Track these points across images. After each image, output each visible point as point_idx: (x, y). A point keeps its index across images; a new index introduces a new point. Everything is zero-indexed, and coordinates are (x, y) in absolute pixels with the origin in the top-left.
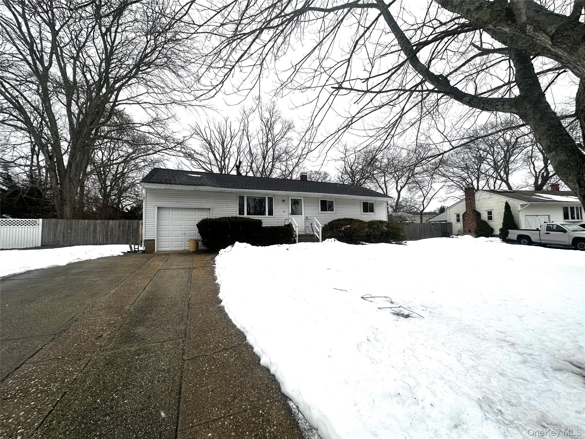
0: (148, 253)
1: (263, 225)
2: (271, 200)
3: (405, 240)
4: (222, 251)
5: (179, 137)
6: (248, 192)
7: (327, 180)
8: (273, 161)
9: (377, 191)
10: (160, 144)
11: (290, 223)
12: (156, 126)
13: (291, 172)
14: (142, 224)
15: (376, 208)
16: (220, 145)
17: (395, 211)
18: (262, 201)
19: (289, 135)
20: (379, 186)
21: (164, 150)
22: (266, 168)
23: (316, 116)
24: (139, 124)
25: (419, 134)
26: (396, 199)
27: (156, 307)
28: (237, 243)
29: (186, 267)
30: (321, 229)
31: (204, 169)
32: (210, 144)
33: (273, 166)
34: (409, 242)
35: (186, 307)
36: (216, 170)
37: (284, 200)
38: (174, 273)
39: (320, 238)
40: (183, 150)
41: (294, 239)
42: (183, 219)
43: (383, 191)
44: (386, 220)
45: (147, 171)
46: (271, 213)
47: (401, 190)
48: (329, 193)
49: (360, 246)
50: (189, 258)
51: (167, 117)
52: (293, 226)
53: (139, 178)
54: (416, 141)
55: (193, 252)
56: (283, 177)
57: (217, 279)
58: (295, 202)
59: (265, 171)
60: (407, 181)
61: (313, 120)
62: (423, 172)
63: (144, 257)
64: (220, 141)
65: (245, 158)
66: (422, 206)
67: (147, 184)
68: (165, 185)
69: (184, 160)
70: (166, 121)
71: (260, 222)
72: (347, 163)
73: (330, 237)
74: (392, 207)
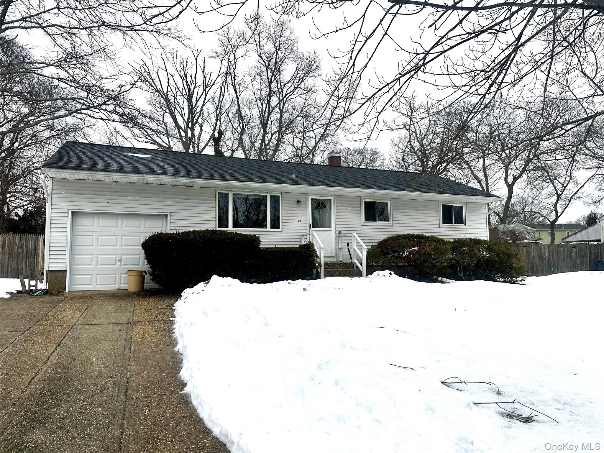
0: (53, 295)
1: (261, 246)
2: (275, 200)
3: (522, 276)
4: (187, 292)
5: (111, 86)
6: (235, 187)
7: (376, 165)
8: (280, 131)
9: (469, 185)
10: (78, 98)
11: (310, 242)
12: (72, 66)
13: (311, 150)
14: (44, 242)
15: (468, 217)
16: (185, 101)
17: (503, 221)
18: (260, 202)
19: (309, 82)
20: (474, 175)
21: (84, 109)
22: (267, 142)
23: (360, 50)
24: (42, 63)
25: (549, 82)
26: (506, 199)
27: (67, 394)
28: (215, 278)
29: (121, 321)
30: (365, 253)
31: (156, 143)
32: (166, 99)
33: (279, 139)
34: (529, 280)
35: (122, 397)
36: (177, 146)
37: (298, 202)
38: (100, 331)
39: (364, 269)
40: (118, 109)
41: (317, 271)
42: (116, 234)
43: (481, 185)
44: (485, 238)
45: (54, 147)
46: (275, 224)
47: (513, 183)
48: (379, 188)
49: (436, 285)
50: (127, 305)
51: (90, 51)
52: (316, 248)
53: (40, 159)
54: (543, 95)
55: (135, 293)
56: (298, 159)
57: (177, 343)
58: (319, 204)
59: (265, 148)
60: (526, 166)
61: (354, 57)
62: (556, 150)
63: (47, 302)
64: (184, 93)
65: (230, 124)
66: (554, 212)
67: (54, 170)
68: (87, 172)
69: (119, 126)
70: (89, 57)
71: (256, 240)
72: (414, 134)
73: (383, 268)
74: (497, 213)
